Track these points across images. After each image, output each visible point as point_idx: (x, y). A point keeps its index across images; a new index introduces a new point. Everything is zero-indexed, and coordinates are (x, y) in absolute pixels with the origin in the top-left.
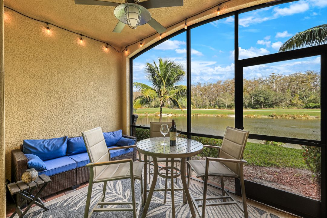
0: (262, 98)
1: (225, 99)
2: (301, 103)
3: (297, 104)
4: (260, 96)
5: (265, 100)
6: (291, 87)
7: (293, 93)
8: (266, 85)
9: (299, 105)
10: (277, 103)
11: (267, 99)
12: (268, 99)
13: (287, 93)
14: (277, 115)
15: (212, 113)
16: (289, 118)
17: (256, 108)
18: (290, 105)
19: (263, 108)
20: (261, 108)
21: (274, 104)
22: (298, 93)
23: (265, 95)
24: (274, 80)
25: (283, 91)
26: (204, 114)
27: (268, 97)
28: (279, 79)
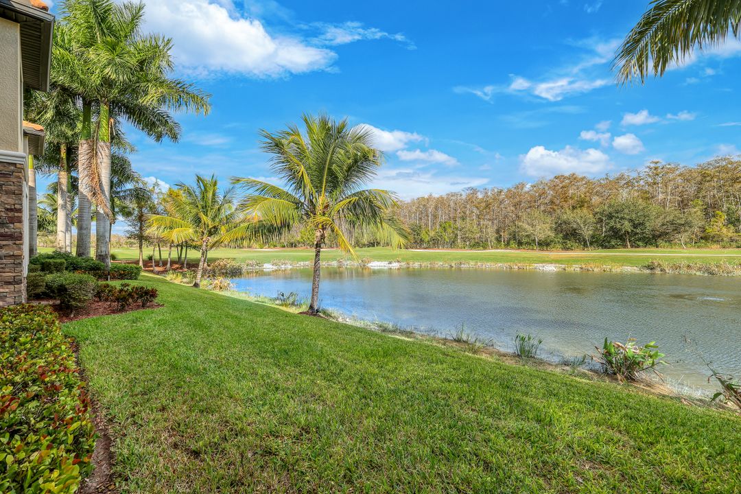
0: (626, 223)
1: (533, 226)
2: (730, 235)
3: (719, 236)
4: (622, 218)
5: (635, 226)
6: (703, 193)
7: (710, 210)
8: (637, 191)
9: (725, 239)
10: (667, 233)
11: (640, 224)
12: (642, 224)
13: (695, 210)
14: (665, 265)
15: (496, 259)
16: (698, 273)
17: (613, 247)
18: (702, 238)
19: (629, 247)
20: (625, 246)
21: (659, 236)
22: (725, 208)
23: (634, 216)
24: (659, 179)
25: (683, 204)
26: (477, 262)
27: (643, 218)
28: (671, 176)
